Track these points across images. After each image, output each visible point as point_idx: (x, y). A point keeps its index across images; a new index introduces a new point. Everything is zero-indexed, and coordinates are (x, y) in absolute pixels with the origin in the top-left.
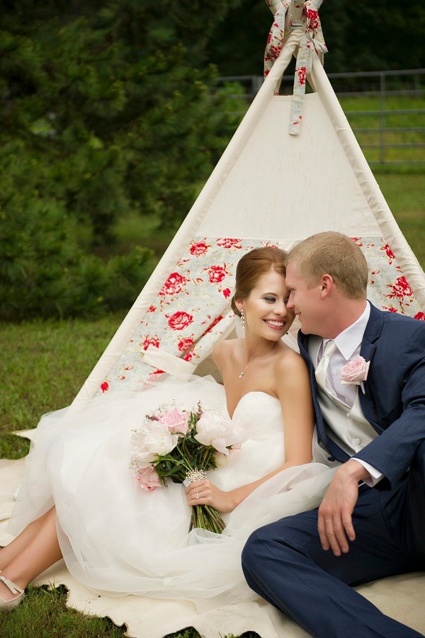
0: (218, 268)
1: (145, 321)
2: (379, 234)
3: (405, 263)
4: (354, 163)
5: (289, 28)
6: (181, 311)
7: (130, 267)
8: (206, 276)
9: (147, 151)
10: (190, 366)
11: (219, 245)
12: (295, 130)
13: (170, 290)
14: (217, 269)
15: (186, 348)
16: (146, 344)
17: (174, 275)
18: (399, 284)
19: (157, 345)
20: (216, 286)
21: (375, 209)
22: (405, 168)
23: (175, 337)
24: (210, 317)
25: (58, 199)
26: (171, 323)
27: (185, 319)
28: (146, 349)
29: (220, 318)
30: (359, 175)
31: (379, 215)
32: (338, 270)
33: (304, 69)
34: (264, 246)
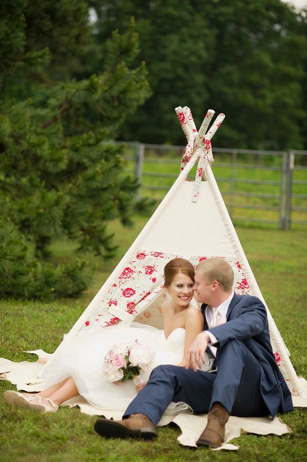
0: (151, 267)
1: (111, 291)
2: (235, 256)
3: (246, 271)
4: (224, 219)
5: (196, 147)
6: (129, 287)
7: (74, 271)
8: (144, 271)
9: (81, 197)
10: (132, 317)
11: (152, 255)
12: (195, 199)
13: (125, 277)
14: (149, 267)
15: (131, 307)
16: (110, 303)
17: (127, 269)
18: (243, 282)
19: (116, 304)
20: (148, 276)
21: (233, 244)
22: (247, 223)
23: (126, 301)
24: (144, 292)
25: (16, 224)
26: (124, 294)
27: (131, 292)
28: (110, 306)
29: (149, 293)
30: (226, 225)
31: (235, 246)
32: (221, 279)
33: (201, 169)
34: (174, 258)
